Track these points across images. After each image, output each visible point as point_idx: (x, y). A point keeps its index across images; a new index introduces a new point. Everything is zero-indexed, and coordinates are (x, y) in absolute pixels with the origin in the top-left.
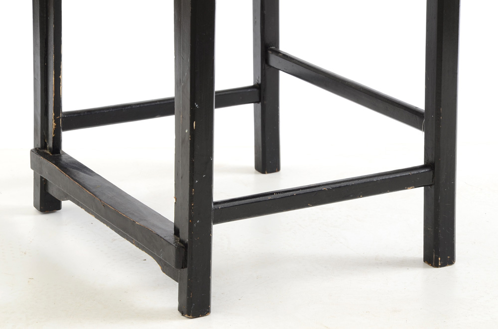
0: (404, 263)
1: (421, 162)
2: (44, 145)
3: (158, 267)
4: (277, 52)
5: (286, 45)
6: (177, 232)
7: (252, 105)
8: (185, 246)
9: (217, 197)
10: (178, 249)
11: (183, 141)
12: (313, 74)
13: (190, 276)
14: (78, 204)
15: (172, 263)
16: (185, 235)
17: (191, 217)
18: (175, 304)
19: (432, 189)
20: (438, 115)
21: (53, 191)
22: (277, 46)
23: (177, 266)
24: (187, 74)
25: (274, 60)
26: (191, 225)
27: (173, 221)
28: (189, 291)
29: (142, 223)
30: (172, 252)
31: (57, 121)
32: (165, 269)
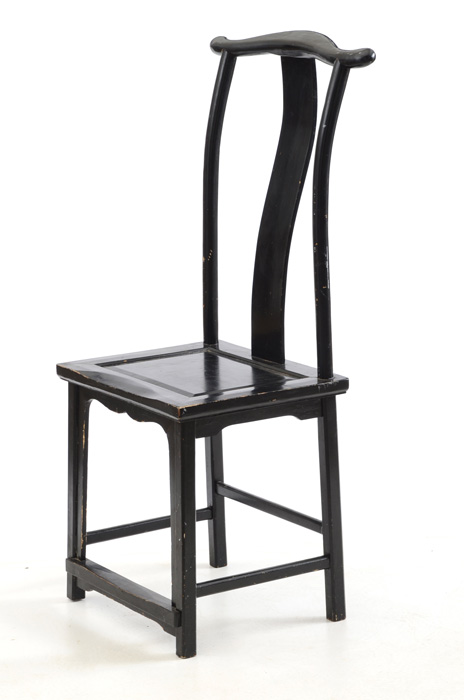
0: (314, 620)
1: (322, 554)
2: (75, 555)
3: (160, 628)
4: (223, 485)
5: (228, 480)
6: (174, 605)
7: (207, 521)
8: (180, 612)
9: (198, 581)
10: (176, 615)
11: (177, 546)
12: (242, 496)
13: (183, 631)
14: (101, 592)
15: (172, 623)
16: (180, 606)
17: (183, 593)
18: (174, 650)
19: (329, 571)
20: (330, 523)
21: (80, 585)
22: (222, 480)
23: (175, 625)
24: (179, 505)
25: (221, 490)
26: (183, 599)
27: (170, 598)
28: (183, 641)
29: (150, 600)
30: (172, 616)
31: (84, 539)
32: (167, 628)
